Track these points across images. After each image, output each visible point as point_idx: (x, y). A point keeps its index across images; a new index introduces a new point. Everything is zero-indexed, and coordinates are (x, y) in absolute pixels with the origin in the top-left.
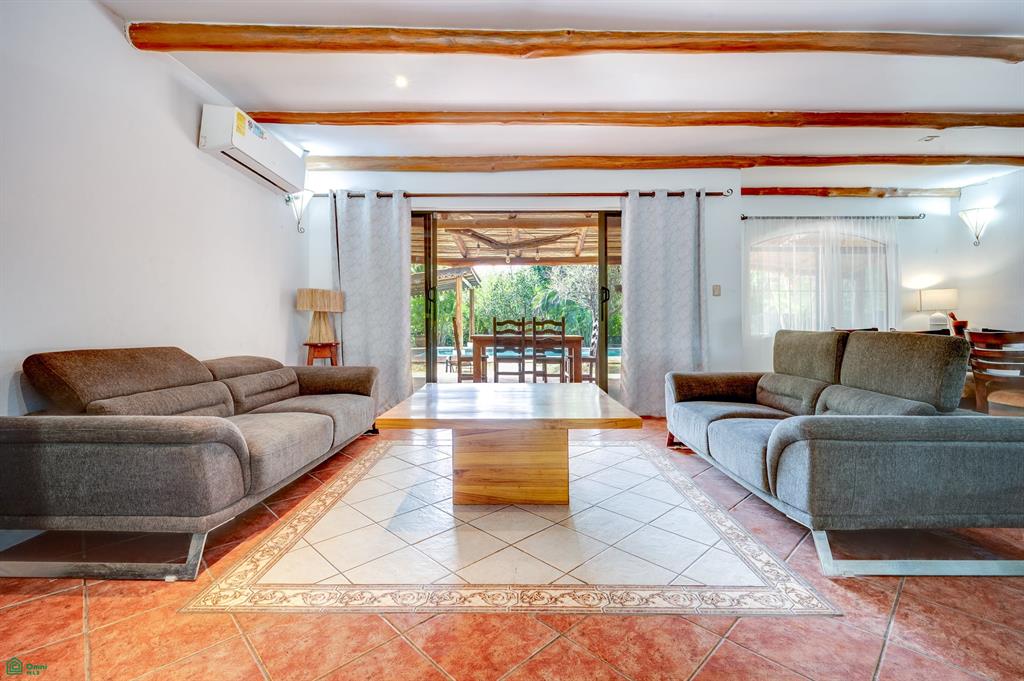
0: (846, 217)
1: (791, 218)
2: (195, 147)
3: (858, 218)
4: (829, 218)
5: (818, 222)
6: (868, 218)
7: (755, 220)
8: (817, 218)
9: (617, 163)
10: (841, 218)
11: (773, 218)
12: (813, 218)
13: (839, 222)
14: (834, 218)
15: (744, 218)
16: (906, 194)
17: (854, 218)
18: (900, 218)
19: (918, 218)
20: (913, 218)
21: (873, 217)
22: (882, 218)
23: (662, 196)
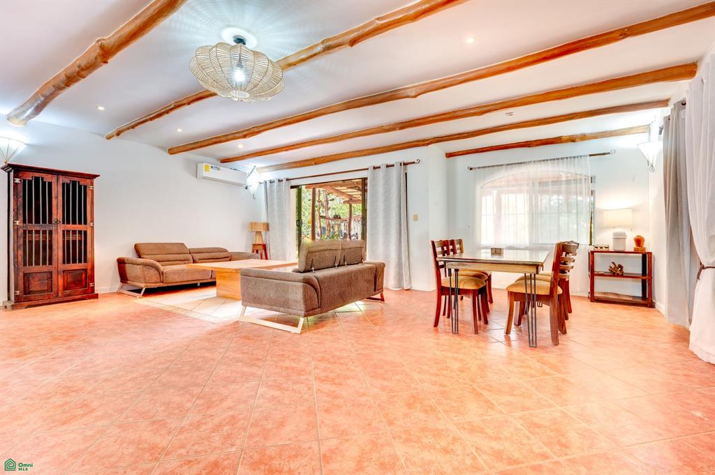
0: (544, 160)
1: (502, 165)
2: (195, 178)
3: (554, 159)
4: (530, 162)
5: (523, 166)
6: (562, 159)
7: (478, 170)
8: (521, 163)
10: (540, 161)
11: (489, 167)
12: (518, 163)
13: (538, 164)
14: (534, 162)
15: (471, 169)
16: (597, 136)
17: (550, 160)
18: (590, 155)
19: (609, 153)
20: (604, 154)
21: (567, 158)
22: (574, 157)
23: (383, 167)
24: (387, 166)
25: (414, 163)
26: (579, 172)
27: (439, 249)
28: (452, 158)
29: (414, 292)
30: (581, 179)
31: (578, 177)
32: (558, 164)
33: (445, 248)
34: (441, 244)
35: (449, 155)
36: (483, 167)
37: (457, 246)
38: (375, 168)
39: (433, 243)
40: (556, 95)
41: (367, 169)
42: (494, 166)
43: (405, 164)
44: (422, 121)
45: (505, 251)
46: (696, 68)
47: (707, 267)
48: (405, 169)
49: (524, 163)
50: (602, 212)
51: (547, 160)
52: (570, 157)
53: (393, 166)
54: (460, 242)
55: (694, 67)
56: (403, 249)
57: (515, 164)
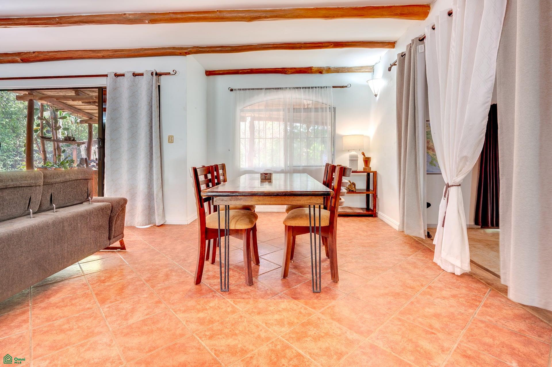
0: (297, 88)
1: (261, 89)
3: (306, 88)
5: (280, 92)
6: (312, 88)
7: (238, 92)
8: (278, 89)
9: (99, 55)
10: (294, 88)
11: (249, 89)
12: (276, 89)
13: (293, 91)
14: (290, 88)
15: (232, 90)
16: (338, 70)
17: (303, 88)
18: (333, 87)
19: (346, 87)
20: (343, 87)
21: (316, 87)
22: (321, 88)
23: (129, 76)
24: (135, 75)
25: (169, 74)
26: (325, 102)
27: (201, 178)
28: (212, 77)
29: (168, 228)
30: (326, 108)
31: (324, 106)
32: (309, 92)
33: (209, 176)
34: (204, 170)
35: (209, 73)
36: (243, 89)
37: (221, 172)
38: (116, 75)
39: (195, 170)
40: (324, 12)
41: (106, 76)
42: (253, 89)
43: (158, 75)
44: (179, 16)
45: (274, 176)
46: (429, 10)
47: (452, 186)
48: (158, 81)
49: (281, 88)
50: (342, 137)
51: (300, 88)
52: (318, 87)
53: (142, 75)
54: (223, 167)
55: (427, 8)
56: (155, 177)
57: (273, 89)
